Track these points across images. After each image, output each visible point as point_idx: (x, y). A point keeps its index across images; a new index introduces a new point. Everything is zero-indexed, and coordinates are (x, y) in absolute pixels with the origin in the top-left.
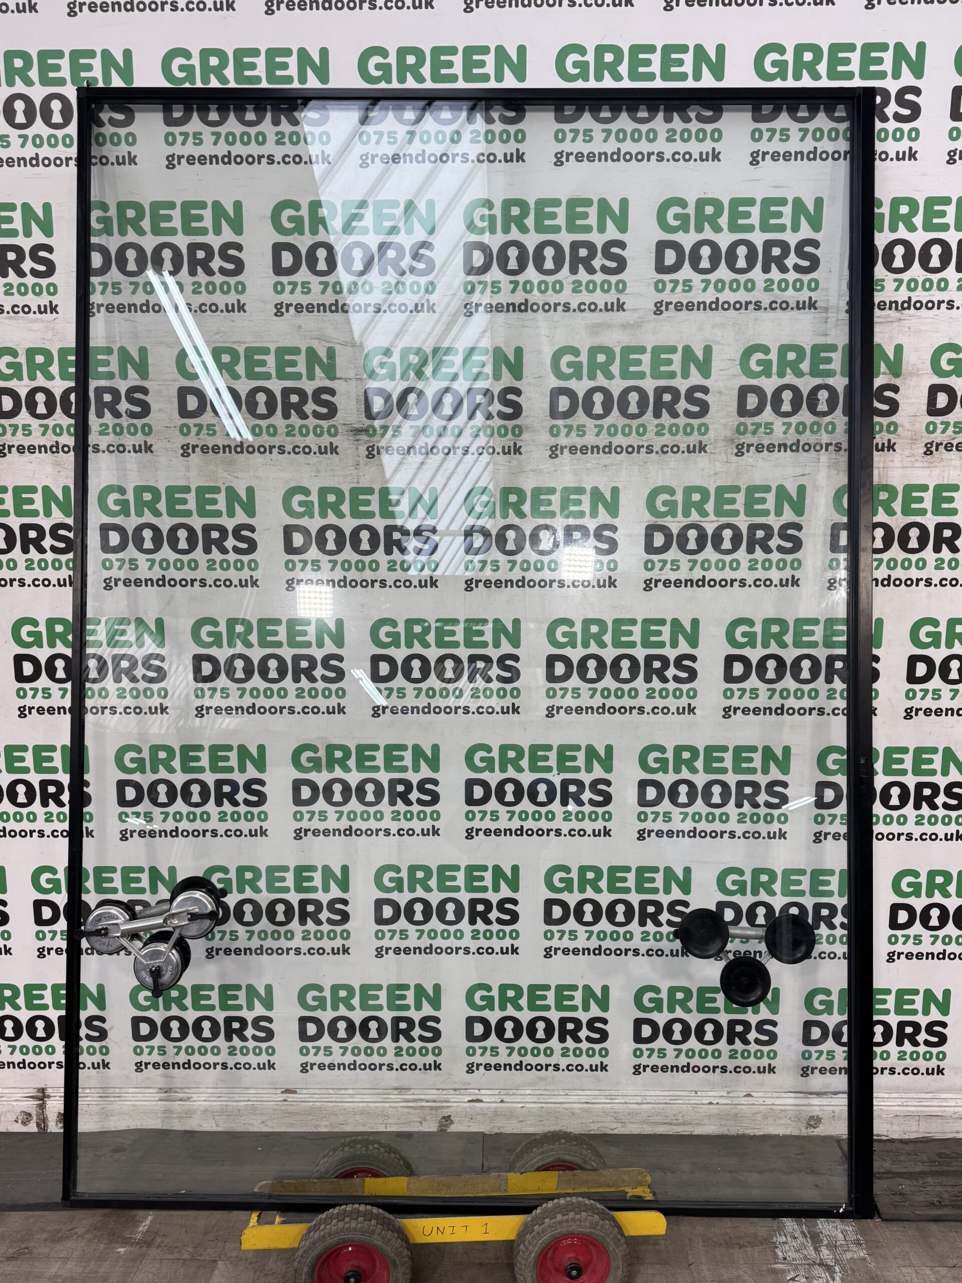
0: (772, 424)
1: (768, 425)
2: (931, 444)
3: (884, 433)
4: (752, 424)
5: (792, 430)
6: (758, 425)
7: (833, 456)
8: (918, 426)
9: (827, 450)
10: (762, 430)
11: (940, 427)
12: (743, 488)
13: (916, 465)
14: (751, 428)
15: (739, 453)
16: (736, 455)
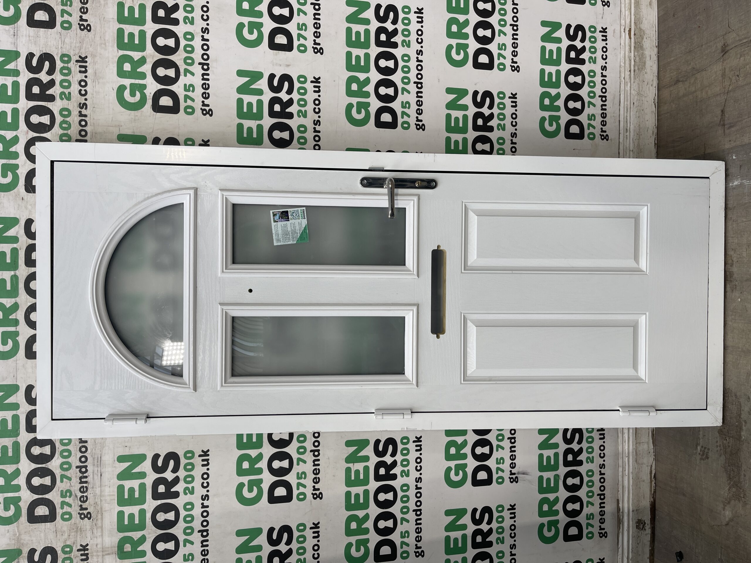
2: (80, 514)
8: (65, 529)
11: (66, 509)
13: (100, 524)
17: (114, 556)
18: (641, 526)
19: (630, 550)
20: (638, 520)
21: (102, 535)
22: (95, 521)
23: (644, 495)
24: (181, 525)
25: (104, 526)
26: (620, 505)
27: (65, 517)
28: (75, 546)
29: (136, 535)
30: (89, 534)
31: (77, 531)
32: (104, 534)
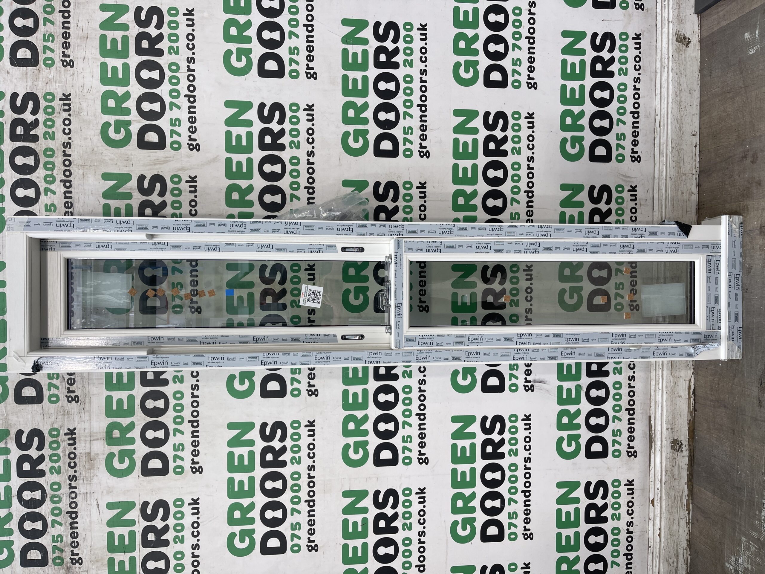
0: (53, 536)
1: (54, 539)
2: (68, 397)
3: (59, 439)
4: (54, 553)
5: (58, 519)
6: (55, 548)
7: (81, 482)
8: (52, 411)
9: (75, 488)
10: (58, 544)
11: (53, 391)
12: (110, 555)
13: (87, 408)
14: (57, 554)
15: (80, 561)
16: (81, 564)
17: (102, 441)
18: (677, 447)
19: (664, 473)
20: (673, 439)
21: (90, 420)
22: (82, 405)
23: (681, 413)
24: (171, 414)
25: (91, 411)
26: (653, 422)
27: (53, 399)
28: (62, 429)
29: (125, 421)
30: (76, 418)
31: (64, 415)
32: (92, 419)
